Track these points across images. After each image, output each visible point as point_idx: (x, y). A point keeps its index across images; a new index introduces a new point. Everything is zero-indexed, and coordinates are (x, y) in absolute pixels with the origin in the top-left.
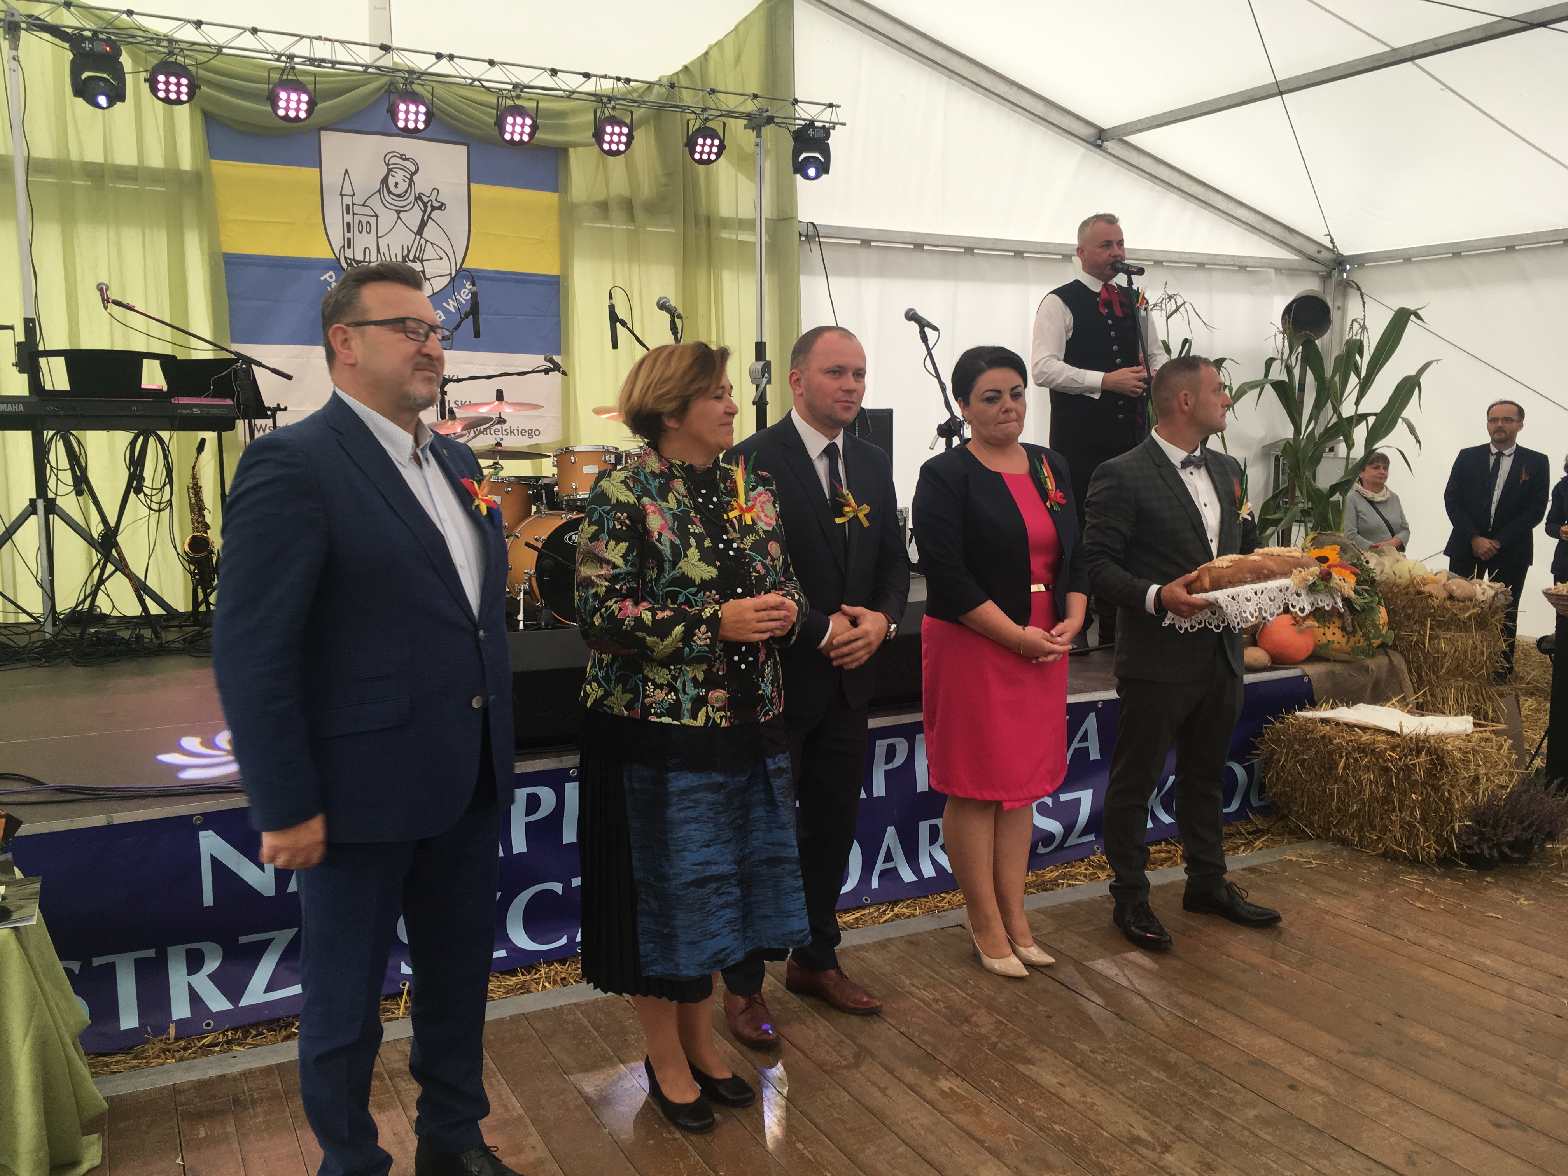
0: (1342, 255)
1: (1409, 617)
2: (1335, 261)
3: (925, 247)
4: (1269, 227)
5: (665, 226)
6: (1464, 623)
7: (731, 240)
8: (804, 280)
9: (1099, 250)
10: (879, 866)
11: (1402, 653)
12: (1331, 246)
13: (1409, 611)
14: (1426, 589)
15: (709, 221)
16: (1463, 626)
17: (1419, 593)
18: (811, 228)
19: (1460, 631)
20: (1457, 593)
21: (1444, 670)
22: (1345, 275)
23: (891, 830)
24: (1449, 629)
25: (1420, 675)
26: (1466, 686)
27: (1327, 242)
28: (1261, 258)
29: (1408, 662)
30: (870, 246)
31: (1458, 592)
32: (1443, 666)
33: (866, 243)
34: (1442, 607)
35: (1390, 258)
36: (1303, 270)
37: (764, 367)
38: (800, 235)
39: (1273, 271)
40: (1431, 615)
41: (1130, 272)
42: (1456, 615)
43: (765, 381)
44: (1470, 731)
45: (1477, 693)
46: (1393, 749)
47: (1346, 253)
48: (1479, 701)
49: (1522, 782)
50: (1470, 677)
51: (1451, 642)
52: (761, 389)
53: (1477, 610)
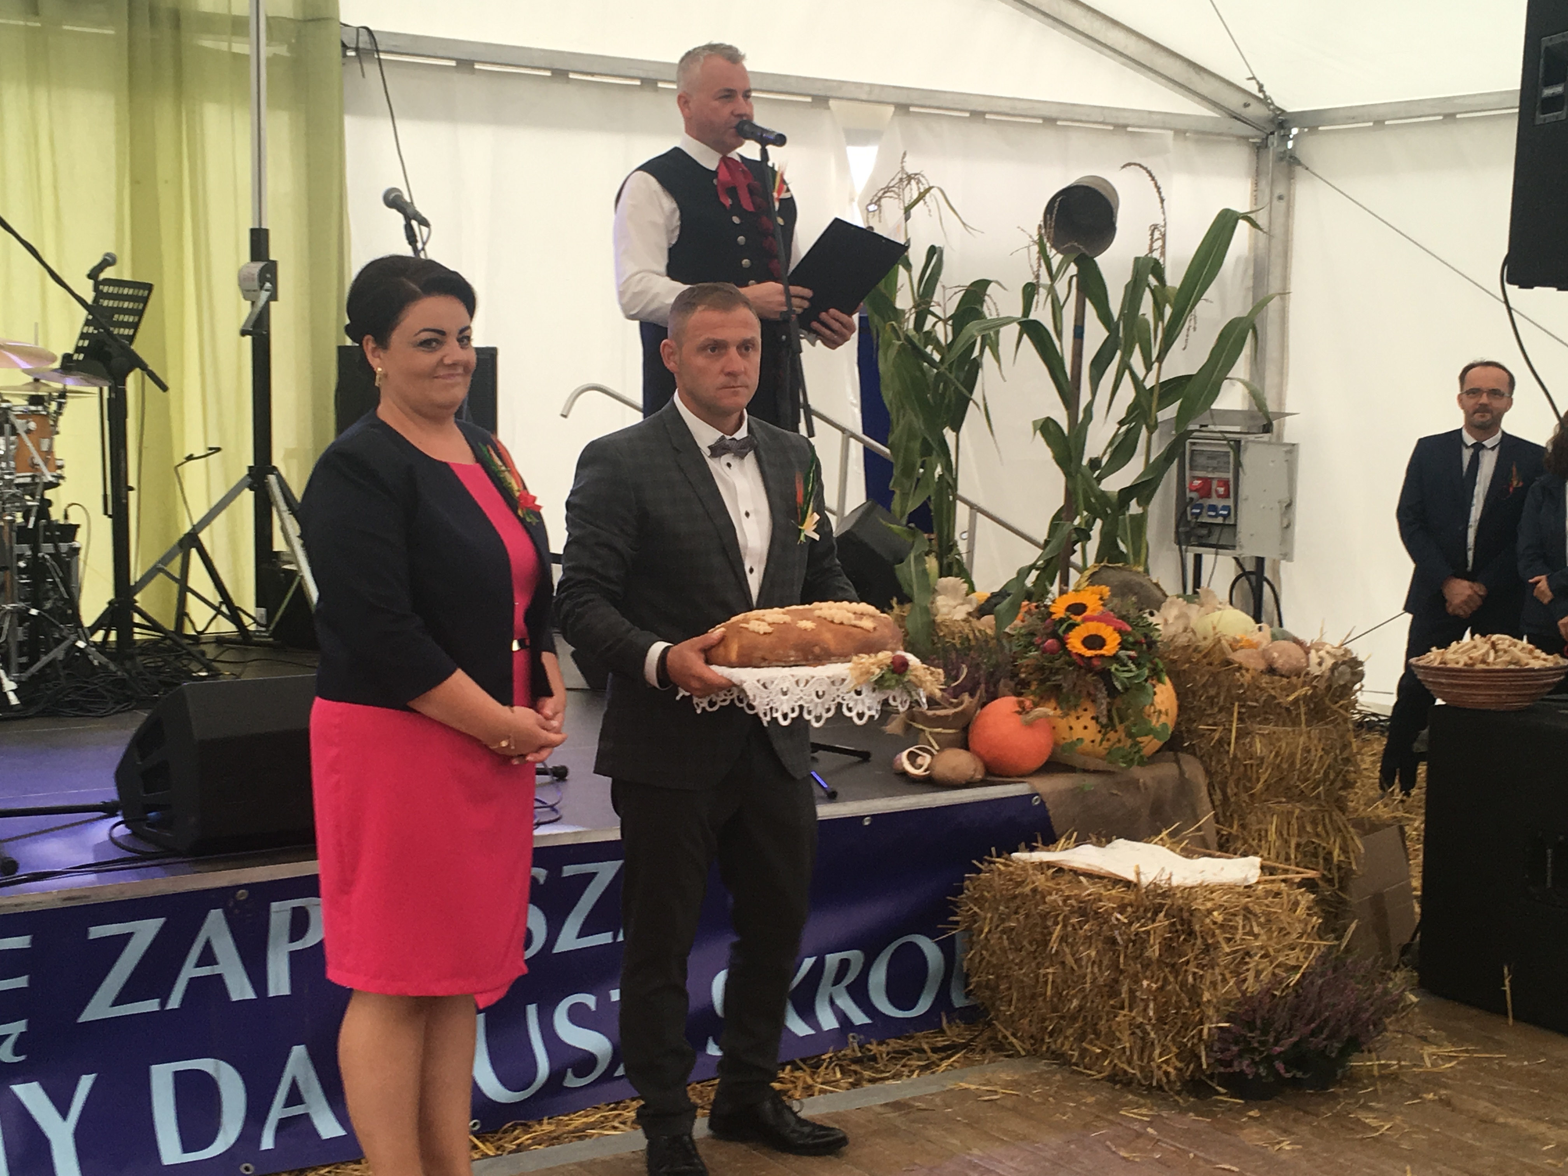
0: (1283, 111)
1: (1211, 701)
2: (1272, 121)
3: (571, 76)
4: (1161, 62)
5: (99, 25)
6: (1287, 709)
7: (218, 51)
8: (351, 125)
9: (716, 104)
10: (277, 1112)
11: (1201, 758)
12: (1261, 95)
13: (1212, 692)
14: (1238, 657)
15: (177, 19)
16: (1288, 715)
17: (1229, 663)
18: (364, 37)
19: (1284, 725)
20: (1280, 663)
21: (1260, 785)
22: (1290, 144)
23: (298, 1052)
24: (1266, 721)
25: (1224, 793)
26: (1297, 811)
27: (1253, 88)
28: (1150, 112)
29: (1208, 772)
30: (473, 71)
31: (1280, 661)
32: (1258, 780)
33: (465, 65)
34: (1255, 686)
35: (1354, 119)
36: (1220, 134)
37: (262, 272)
38: (344, 47)
39: (1171, 133)
40: (1239, 698)
41: (766, 138)
42: (1275, 698)
43: (264, 295)
44: (1253, 881)
45: (1314, 823)
46: (1122, 909)
47: (1291, 106)
48: (1318, 835)
49: (1323, 959)
50: (1302, 796)
51: (1270, 739)
52: (258, 309)
53: (1306, 690)
